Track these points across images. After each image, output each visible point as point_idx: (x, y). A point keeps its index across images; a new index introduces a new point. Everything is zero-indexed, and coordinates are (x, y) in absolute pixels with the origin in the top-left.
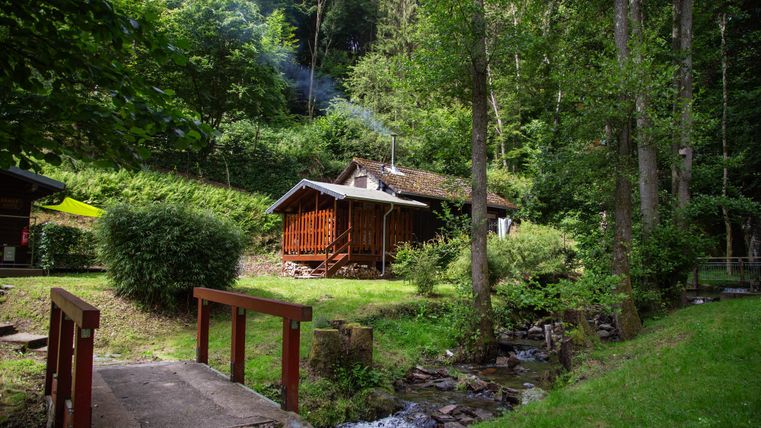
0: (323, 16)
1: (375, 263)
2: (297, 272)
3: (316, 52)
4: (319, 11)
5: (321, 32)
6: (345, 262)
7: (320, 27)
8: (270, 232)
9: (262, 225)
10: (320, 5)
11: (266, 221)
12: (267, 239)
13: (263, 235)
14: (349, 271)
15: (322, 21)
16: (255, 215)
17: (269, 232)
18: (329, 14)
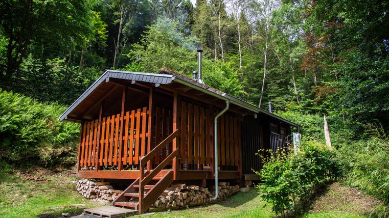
0: (123, 25)
1: (205, 181)
2: (93, 193)
3: (118, 46)
4: (121, 23)
5: (122, 34)
6: (169, 182)
7: (121, 31)
8: (65, 142)
9: (55, 134)
10: (122, 19)
11: (61, 131)
12: (60, 151)
13: (56, 147)
14: (174, 197)
15: (122, 28)
16: (47, 122)
17: (63, 143)
18: (127, 24)
